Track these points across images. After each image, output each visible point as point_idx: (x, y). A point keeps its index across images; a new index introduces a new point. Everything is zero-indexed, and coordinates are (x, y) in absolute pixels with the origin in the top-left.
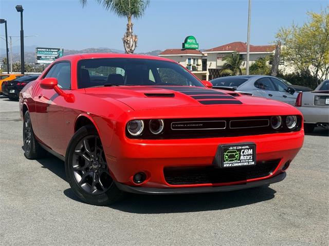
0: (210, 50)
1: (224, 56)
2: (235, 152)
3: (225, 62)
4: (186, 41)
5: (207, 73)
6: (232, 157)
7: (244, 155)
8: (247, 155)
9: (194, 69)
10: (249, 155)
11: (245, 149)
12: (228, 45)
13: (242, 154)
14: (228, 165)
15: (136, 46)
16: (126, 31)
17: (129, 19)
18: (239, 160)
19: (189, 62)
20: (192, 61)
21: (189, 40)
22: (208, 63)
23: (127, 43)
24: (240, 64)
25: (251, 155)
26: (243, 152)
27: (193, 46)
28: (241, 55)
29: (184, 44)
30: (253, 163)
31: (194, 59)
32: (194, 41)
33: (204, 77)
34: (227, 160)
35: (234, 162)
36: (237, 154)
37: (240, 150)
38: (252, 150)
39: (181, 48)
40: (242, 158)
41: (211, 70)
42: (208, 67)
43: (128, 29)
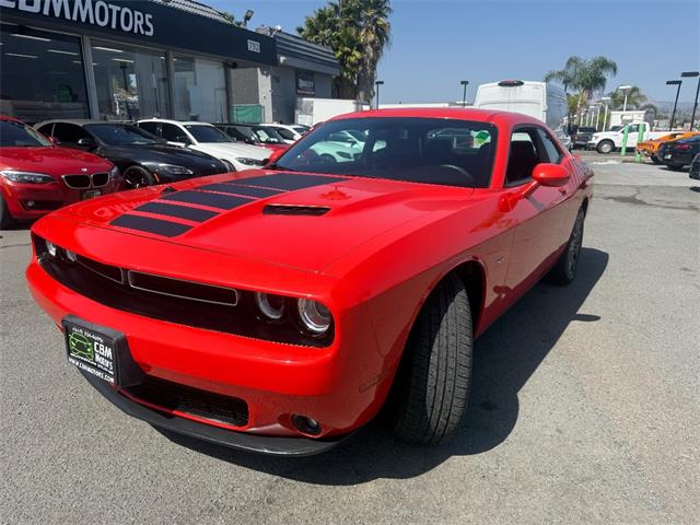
2: (85, 340)
6: (81, 348)
7: (100, 355)
8: (105, 358)
11: (98, 342)
13: (96, 350)
25: (110, 360)
26: (98, 348)
34: (74, 350)
36: (89, 346)
37: (91, 340)
38: (110, 350)
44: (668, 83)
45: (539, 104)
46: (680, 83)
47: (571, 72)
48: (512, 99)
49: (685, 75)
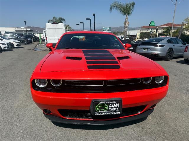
0: (159, 26)
1: (164, 28)
2: (105, 105)
3: (164, 30)
4: (151, 23)
5: (157, 34)
6: (102, 108)
7: (112, 107)
8: (114, 107)
9: (153, 33)
10: (116, 107)
11: (113, 103)
12: (166, 24)
13: (110, 106)
14: (98, 114)
15: (128, 26)
16: (125, 20)
17: (127, 16)
18: (108, 110)
19: (151, 30)
20: (152, 30)
21: (152, 23)
22: (158, 31)
23: (125, 25)
24: (170, 31)
25: (117, 107)
26: (111, 105)
27: (153, 25)
28: (171, 28)
29: (150, 24)
30: (119, 113)
31: (153, 30)
32: (153, 23)
33: (156, 35)
34: (98, 110)
35: (103, 111)
36: (106, 106)
37: (109, 104)
38: (118, 104)
39: (149, 26)
40: (110, 109)
41: (159, 33)
42: (158, 32)
43: (126, 20)
44: (77, 24)
45: (63, 29)
46: (79, 25)
47: (54, 21)
48: (56, 27)
49: (81, 23)
